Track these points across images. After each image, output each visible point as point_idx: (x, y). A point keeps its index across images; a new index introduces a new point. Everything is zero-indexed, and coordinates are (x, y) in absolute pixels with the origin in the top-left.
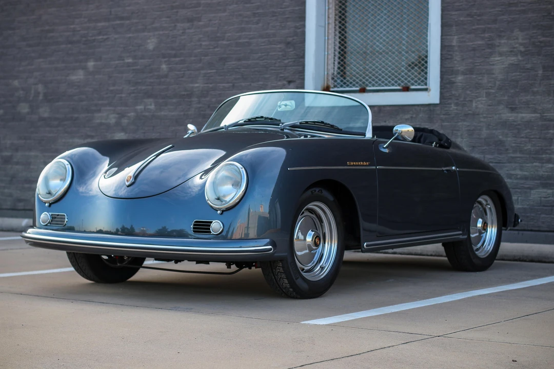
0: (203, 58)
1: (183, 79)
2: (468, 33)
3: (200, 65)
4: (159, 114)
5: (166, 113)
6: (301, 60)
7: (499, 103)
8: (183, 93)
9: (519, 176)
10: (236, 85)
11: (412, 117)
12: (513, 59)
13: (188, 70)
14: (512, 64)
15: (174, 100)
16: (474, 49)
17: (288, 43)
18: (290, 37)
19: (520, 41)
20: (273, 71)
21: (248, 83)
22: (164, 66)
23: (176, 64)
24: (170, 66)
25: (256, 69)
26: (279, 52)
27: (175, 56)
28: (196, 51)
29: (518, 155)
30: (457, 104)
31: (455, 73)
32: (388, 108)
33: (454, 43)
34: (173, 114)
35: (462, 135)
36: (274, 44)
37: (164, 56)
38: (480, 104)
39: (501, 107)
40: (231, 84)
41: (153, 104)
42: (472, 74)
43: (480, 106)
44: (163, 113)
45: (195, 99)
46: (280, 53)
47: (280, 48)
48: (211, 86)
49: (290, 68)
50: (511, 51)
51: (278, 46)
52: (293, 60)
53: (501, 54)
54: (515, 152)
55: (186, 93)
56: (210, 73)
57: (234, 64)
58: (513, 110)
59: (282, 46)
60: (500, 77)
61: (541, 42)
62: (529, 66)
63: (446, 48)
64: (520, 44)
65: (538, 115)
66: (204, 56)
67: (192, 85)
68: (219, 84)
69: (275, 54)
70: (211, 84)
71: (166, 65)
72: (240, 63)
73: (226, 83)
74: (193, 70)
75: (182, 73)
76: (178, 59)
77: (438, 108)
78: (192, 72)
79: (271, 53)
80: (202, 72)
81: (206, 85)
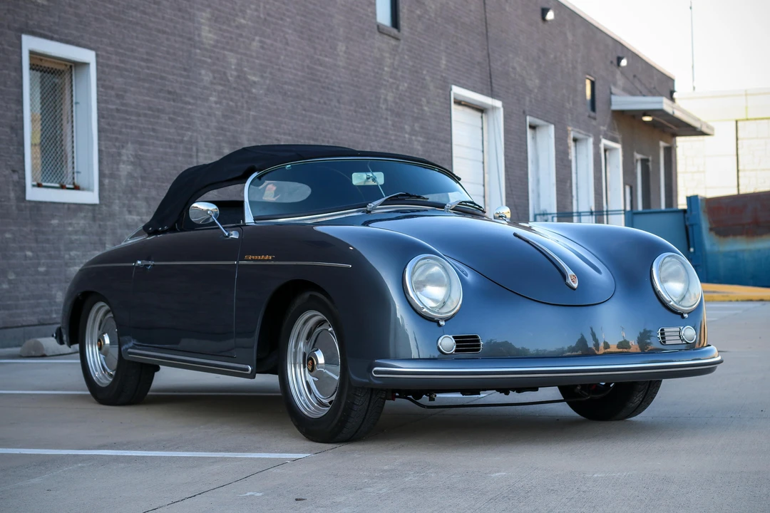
2: (109, 141)
6: (22, 148)
7: (124, 206)
11: (85, 216)
14: (129, 172)
16: (112, 156)
17: (12, 128)
18: (13, 121)
19: (131, 152)
20: (3, 158)
26: (7, 136)
30: (106, 205)
31: (104, 176)
33: (103, 149)
36: (3, 127)
38: (116, 206)
39: (125, 209)
42: (112, 178)
43: (116, 208)
46: (7, 138)
47: (7, 132)
49: (14, 156)
50: (128, 161)
51: (6, 129)
52: (16, 147)
58: (130, 212)
59: (8, 130)
60: (124, 183)
61: (140, 155)
62: (136, 175)
63: (100, 151)
64: (131, 155)
65: (139, 218)
69: (4, 138)
77: (97, 208)
79: (1, 137)
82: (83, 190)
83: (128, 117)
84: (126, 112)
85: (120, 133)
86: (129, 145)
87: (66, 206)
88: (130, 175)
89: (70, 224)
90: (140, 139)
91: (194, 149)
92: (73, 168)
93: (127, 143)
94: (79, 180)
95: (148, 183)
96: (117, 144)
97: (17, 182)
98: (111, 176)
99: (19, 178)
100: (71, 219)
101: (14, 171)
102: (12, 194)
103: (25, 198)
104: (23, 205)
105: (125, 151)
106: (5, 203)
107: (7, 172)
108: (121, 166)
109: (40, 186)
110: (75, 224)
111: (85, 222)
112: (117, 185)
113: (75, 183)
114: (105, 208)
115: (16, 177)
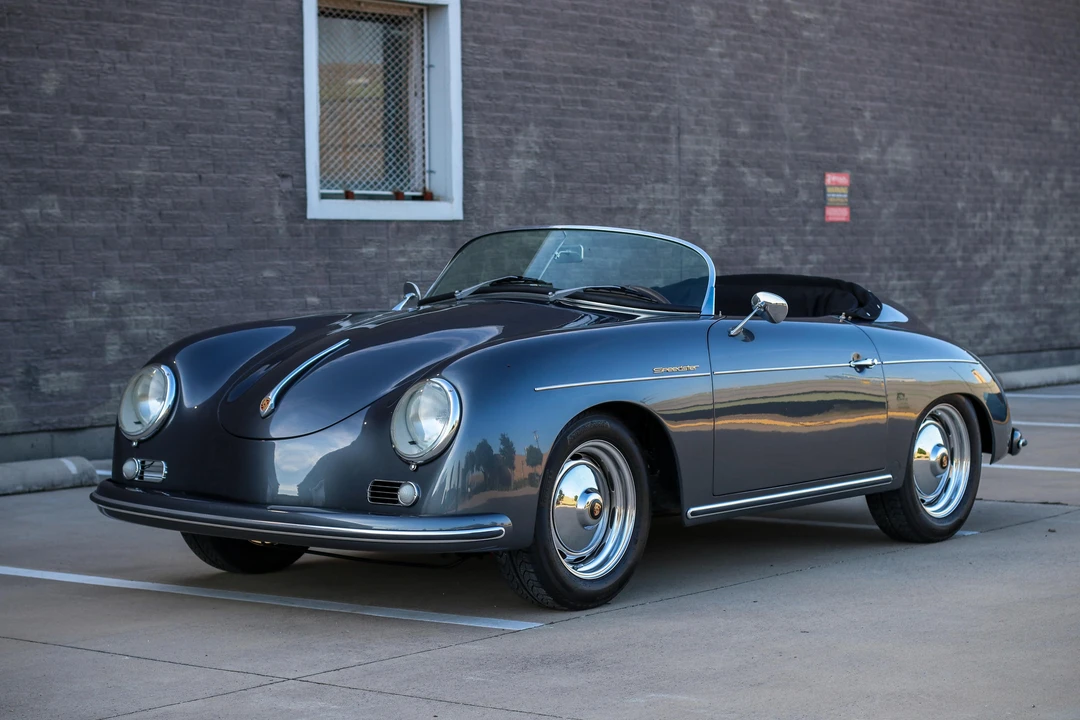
0: (148, 121)
1: (114, 159)
2: (487, 122)
3: (142, 135)
4: (70, 225)
5: (84, 225)
6: (300, 141)
7: (518, 221)
8: (115, 186)
10: (203, 176)
11: (433, 239)
12: (531, 163)
13: (122, 142)
14: (529, 170)
15: (97, 200)
16: (494, 145)
17: (280, 111)
18: (283, 100)
19: (535, 139)
20: (260, 156)
21: (224, 175)
22: (76, 130)
23: (100, 128)
24: (90, 131)
25: (235, 150)
26: (269, 123)
27: (95, 113)
28: (134, 107)
30: (478, 221)
31: (476, 177)
32: (408, 225)
33: (474, 135)
34: (96, 225)
36: (261, 110)
37: (75, 110)
38: (501, 222)
40: (196, 175)
41: (57, 205)
42: (492, 180)
43: (502, 225)
44: (77, 224)
45: (136, 199)
46: (269, 126)
47: (270, 117)
48: (162, 175)
49: (283, 152)
50: (528, 152)
51: (268, 114)
52: (287, 140)
53: (519, 155)
55: (120, 186)
56: (158, 151)
57: (200, 139)
59: (272, 114)
60: (519, 186)
61: (554, 143)
62: (544, 173)
63: (467, 140)
64: (536, 143)
66: (150, 118)
67: (130, 172)
68: (176, 174)
69: (262, 126)
70: (161, 170)
71: (80, 128)
72: (209, 137)
73: (187, 172)
74: (131, 144)
75: (112, 146)
76: (104, 119)
77: (460, 226)
78: (130, 146)
79: (256, 125)
80: (148, 148)
81: (155, 173)
82: (438, 200)
83: (529, 85)
84: (527, 78)
85: (512, 109)
86: (532, 127)
87: (393, 225)
88: (532, 174)
89: (402, 253)
90: (555, 118)
91: (673, 128)
92: (424, 165)
93: (528, 125)
94: (435, 185)
95: (569, 185)
96: (505, 127)
97: (291, 192)
98: (491, 176)
99: (293, 186)
100: (404, 245)
101: (284, 176)
102: (278, 212)
103: (305, 216)
104: (302, 225)
105: (521, 138)
106: (264, 225)
107: (269, 178)
108: (515, 160)
109: (349, 196)
110: (412, 252)
111: (433, 249)
112: (504, 192)
113: (424, 188)
114: (475, 226)
115: (287, 185)
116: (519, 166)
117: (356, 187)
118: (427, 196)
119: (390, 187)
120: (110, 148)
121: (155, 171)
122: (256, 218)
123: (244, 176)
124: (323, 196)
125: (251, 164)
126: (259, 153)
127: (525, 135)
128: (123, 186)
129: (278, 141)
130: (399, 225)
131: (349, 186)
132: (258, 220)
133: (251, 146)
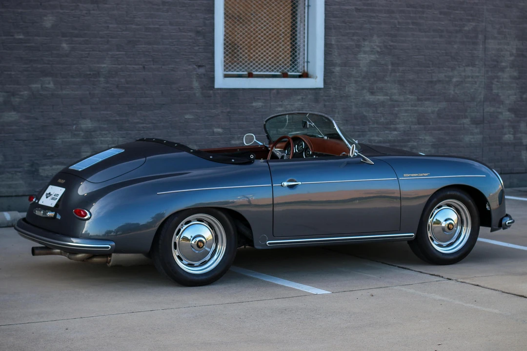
0: (110, 39)
1: (87, 59)
2: (343, 36)
3: (106, 46)
4: (60, 93)
5: (67, 92)
6: (211, 47)
7: (363, 88)
8: (88, 73)
9: (376, 141)
10: (146, 66)
11: (302, 98)
12: (373, 57)
13: (93, 51)
14: (372, 60)
15: (77, 80)
16: (347, 48)
17: (198, 32)
18: (200, 27)
19: (377, 44)
20: (184, 56)
21: (160, 66)
22: (64, 45)
23: (80, 44)
24: (73, 45)
25: (168, 53)
26: (190, 39)
27: (76, 36)
28: (101, 33)
29: (375, 126)
30: (335, 89)
31: (334, 65)
32: (285, 91)
33: (333, 42)
34: (76, 93)
35: (338, 112)
36: (185, 32)
37: (64, 35)
38: (351, 89)
39: (365, 91)
40: (141, 66)
41: (51, 83)
42: (345, 66)
43: (352, 90)
44: (64, 92)
45: (102, 79)
46: (191, 41)
47: (190, 36)
48: (120, 67)
49: (199, 54)
50: (372, 51)
51: (189, 34)
52: (202, 47)
53: (365, 53)
54: (373, 124)
55: (91, 73)
56: (117, 55)
57: (144, 48)
58: (372, 93)
59: (192, 34)
60: (365, 69)
61: (390, 46)
62: (383, 62)
63: (327, 45)
64: (378, 46)
65: (388, 97)
66: (111, 38)
67: (98, 65)
68: (128, 66)
69: (186, 40)
70: (119, 65)
71: (67, 44)
72: (150, 47)
73: (136, 65)
74: (100, 51)
75: (87, 52)
76: (82, 39)
77: (322, 91)
78: (98, 52)
79: (181, 40)
80: (110, 53)
81: (114, 66)
82: (310, 77)
83: (374, 15)
84: (372, 11)
85: (361, 28)
86: (375, 38)
87: (275, 91)
88: (374, 63)
89: (281, 106)
90: (393, 32)
91: (480, 36)
92: (304, 58)
93: (372, 36)
94: (310, 69)
95: (401, 69)
96: (355, 38)
97: (204, 75)
98: (345, 64)
99: (206, 71)
100: (282, 101)
101: (199, 66)
102: (196, 84)
103: (213, 87)
104: (211, 92)
105: (366, 43)
106: (185, 92)
107: (190, 67)
108: (361, 56)
109: (250, 75)
110: (287, 105)
111: (302, 104)
112: (354, 72)
113: (304, 70)
114: (332, 91)
115: (202, 71)
116: (365, 59)
117: (257, 71)
118: (305, 75)
119: (280, 70)
120: (86, 54)
121: (115, 64)
122: (180, 88)
123: (173, 66)
124: (226, 76)
125: (178, 60)
126: (183, 55)
127: (370, 42)
128: (94, 72)
129: (197, 48)
130: (279, 91)
131: (252, 70)
132: (182, 89)
133: (178, 51)
